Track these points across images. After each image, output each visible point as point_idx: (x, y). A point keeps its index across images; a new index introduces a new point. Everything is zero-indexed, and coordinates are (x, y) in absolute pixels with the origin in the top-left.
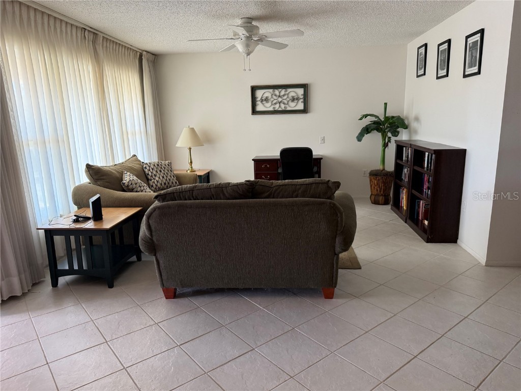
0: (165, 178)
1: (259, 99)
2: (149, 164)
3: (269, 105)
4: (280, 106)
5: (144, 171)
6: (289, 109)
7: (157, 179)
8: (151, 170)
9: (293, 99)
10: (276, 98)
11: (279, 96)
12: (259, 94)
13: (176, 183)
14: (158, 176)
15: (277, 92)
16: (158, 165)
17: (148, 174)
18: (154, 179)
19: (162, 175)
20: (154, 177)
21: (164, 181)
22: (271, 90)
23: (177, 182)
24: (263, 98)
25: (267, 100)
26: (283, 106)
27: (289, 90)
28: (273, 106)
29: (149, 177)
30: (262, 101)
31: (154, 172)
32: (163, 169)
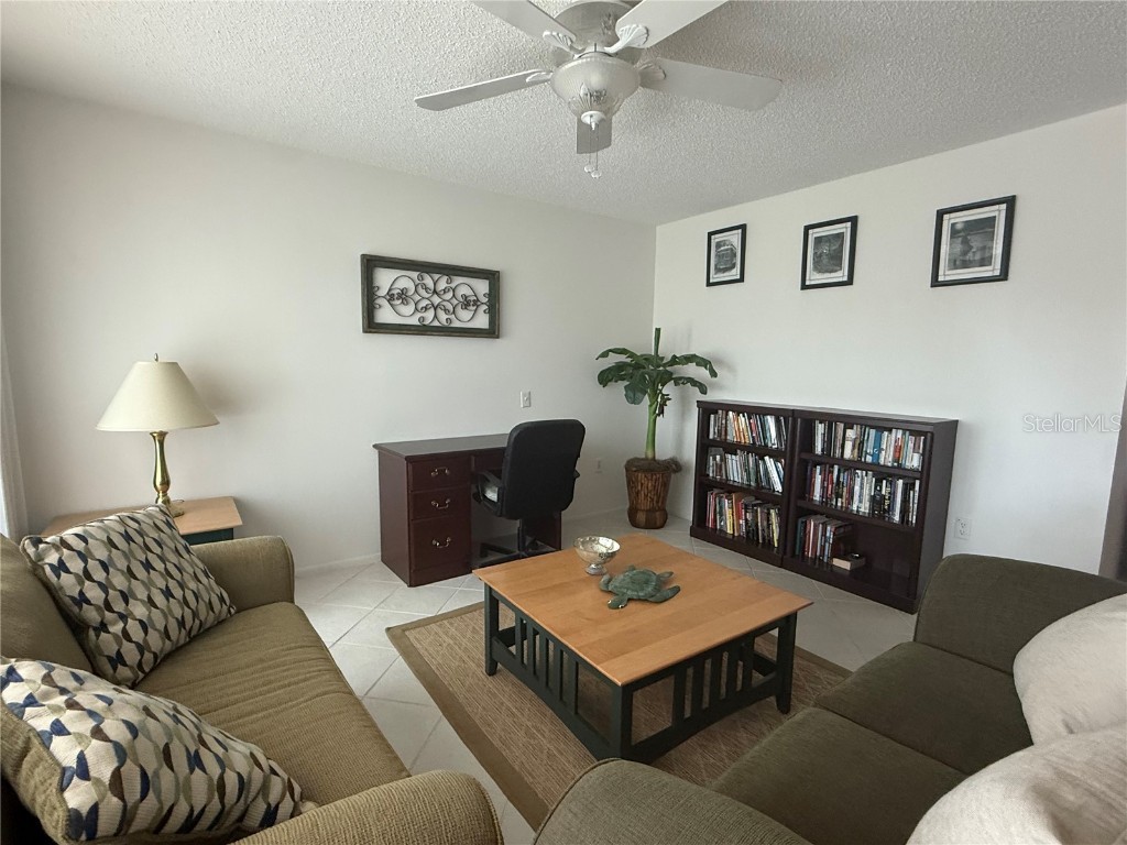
0: (177, 592)
1: (383, 292)
2: (79, 545)
3: (408, 309)
4: (435, 316)
5: (47, 586)
6: (456, 324)
7: (139, 610)
8: (99, 575)
9: (466, 304)
10: (427, 296)
11: (435, 292)
12: (385, 279)
13: (222, 600)
14: (141, 593)
15: (428, 281)
16: (128, 538)
17: (82, 599)
18: (123, 617)
19: (161, 583)
20: (119, 606)
21: (178, 612)
22: (415, 275)
23: (225, 595)
24: (395, 292)
25: (403, 296)
26: (443, 316)
27: (458, 280)
28: (419, 315)
29: (91, 615)
30: (391, 298)
31: (119, 581)
32: (157, 550)
